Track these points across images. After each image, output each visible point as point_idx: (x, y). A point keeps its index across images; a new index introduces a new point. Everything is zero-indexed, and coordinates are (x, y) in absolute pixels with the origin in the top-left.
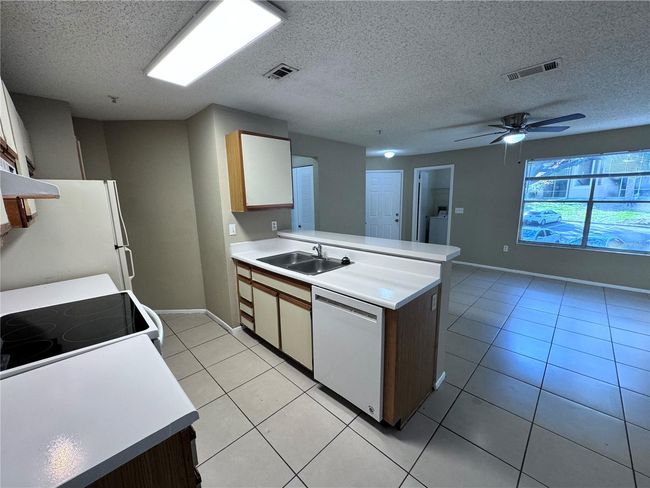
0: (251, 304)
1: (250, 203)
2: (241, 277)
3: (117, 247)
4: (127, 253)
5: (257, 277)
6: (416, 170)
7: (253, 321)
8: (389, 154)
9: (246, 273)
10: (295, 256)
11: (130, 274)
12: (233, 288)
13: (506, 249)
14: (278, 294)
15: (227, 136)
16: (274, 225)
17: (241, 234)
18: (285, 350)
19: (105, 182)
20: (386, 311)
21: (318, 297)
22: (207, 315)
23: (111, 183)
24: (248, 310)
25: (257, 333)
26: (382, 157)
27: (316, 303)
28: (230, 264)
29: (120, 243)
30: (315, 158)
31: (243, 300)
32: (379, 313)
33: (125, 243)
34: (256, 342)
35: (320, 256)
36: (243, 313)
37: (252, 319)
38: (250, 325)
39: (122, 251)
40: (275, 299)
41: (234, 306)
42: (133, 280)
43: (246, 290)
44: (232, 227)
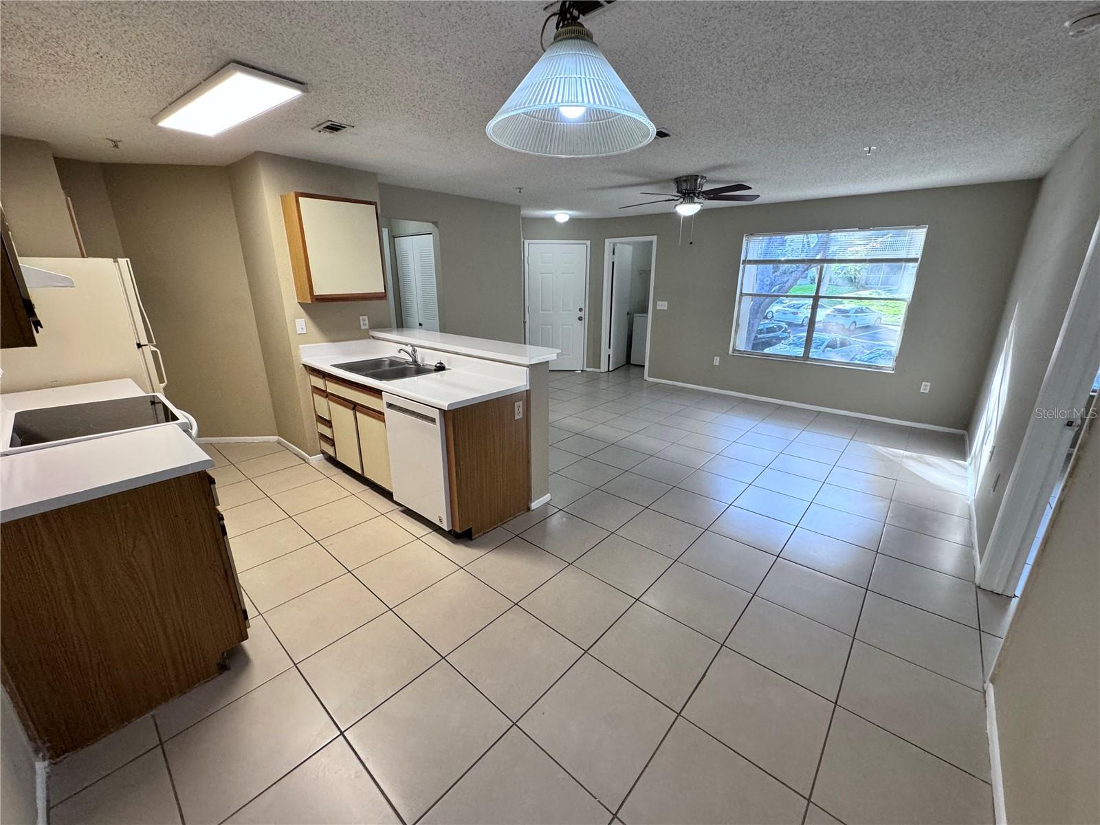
0: (328, 423)
1: (318, 291)
2: (316, 390)
3: (139, 346)
4: (154, 353)
5: (332, 388)
6: (607, 241)
7: (333, 445)
8: (562, 216)
9: (319, 383)
10: (387, 363)
11: (161, 381)
12: (308, 404)
13: (717, 361)
14: (355, 406)
15: (281, 197)
16: (364, 322)
17: (314, 331)
18: (368, 475)
19: (115, 261)
20: (444, 413)
21: (390, 406)
22: (279, 443)
23: (123, 262)
24: (326, 431)
25: (339, 459)
26: (551, 220)
27: (389, 413)
28: (300, 373)
29: (144, 341)
30: (435, 223)
31: (321, 420)
32: (436, 414)
33: (150, 340)
34: (339, 471)
35: (415, 361)
36: (323, 437)
37: (331, 442)
38: (330, 451)
39: (148, 350)
40: (351, 412)
41: (312, 429)
42: (165, 389)
43: (322, 405)
44: (300, 323)
